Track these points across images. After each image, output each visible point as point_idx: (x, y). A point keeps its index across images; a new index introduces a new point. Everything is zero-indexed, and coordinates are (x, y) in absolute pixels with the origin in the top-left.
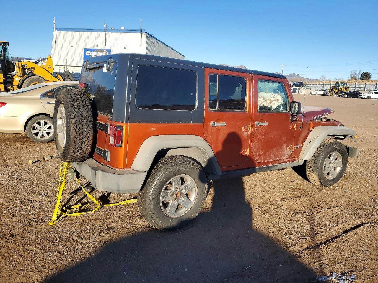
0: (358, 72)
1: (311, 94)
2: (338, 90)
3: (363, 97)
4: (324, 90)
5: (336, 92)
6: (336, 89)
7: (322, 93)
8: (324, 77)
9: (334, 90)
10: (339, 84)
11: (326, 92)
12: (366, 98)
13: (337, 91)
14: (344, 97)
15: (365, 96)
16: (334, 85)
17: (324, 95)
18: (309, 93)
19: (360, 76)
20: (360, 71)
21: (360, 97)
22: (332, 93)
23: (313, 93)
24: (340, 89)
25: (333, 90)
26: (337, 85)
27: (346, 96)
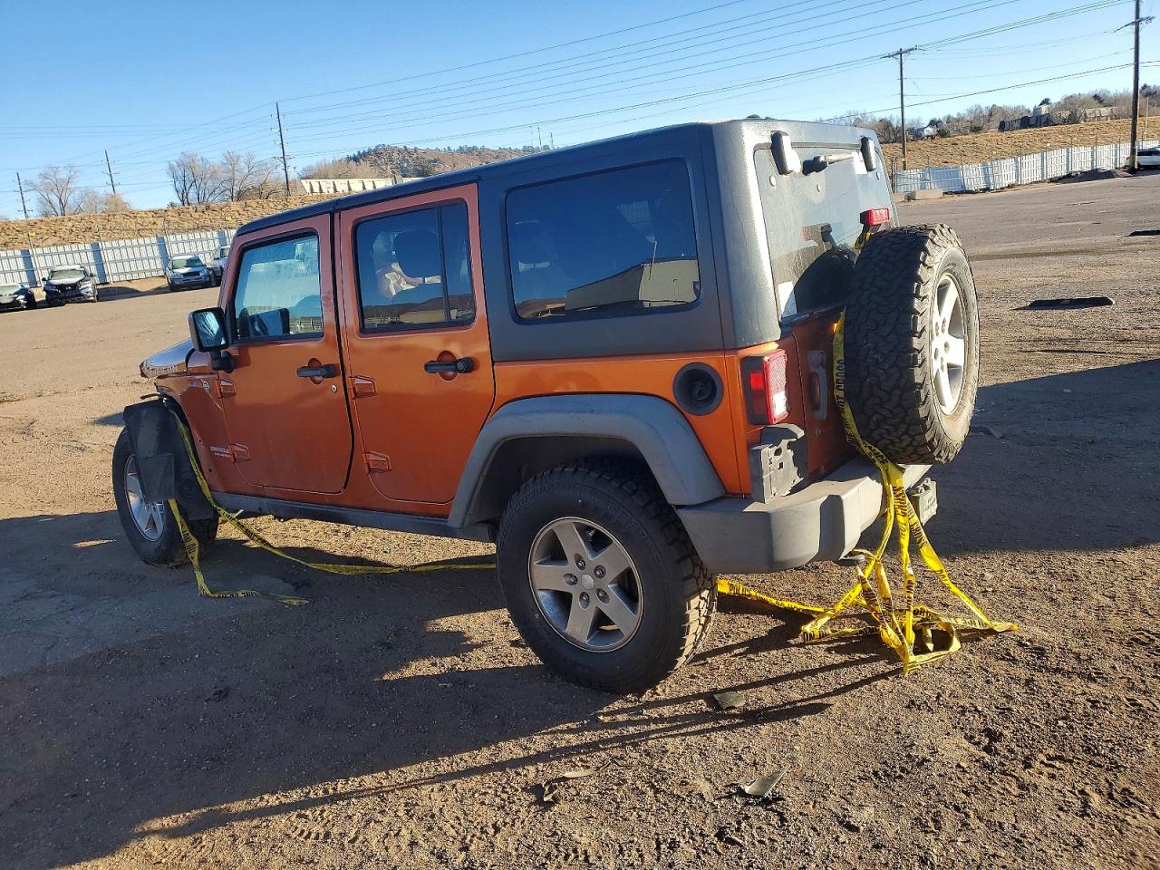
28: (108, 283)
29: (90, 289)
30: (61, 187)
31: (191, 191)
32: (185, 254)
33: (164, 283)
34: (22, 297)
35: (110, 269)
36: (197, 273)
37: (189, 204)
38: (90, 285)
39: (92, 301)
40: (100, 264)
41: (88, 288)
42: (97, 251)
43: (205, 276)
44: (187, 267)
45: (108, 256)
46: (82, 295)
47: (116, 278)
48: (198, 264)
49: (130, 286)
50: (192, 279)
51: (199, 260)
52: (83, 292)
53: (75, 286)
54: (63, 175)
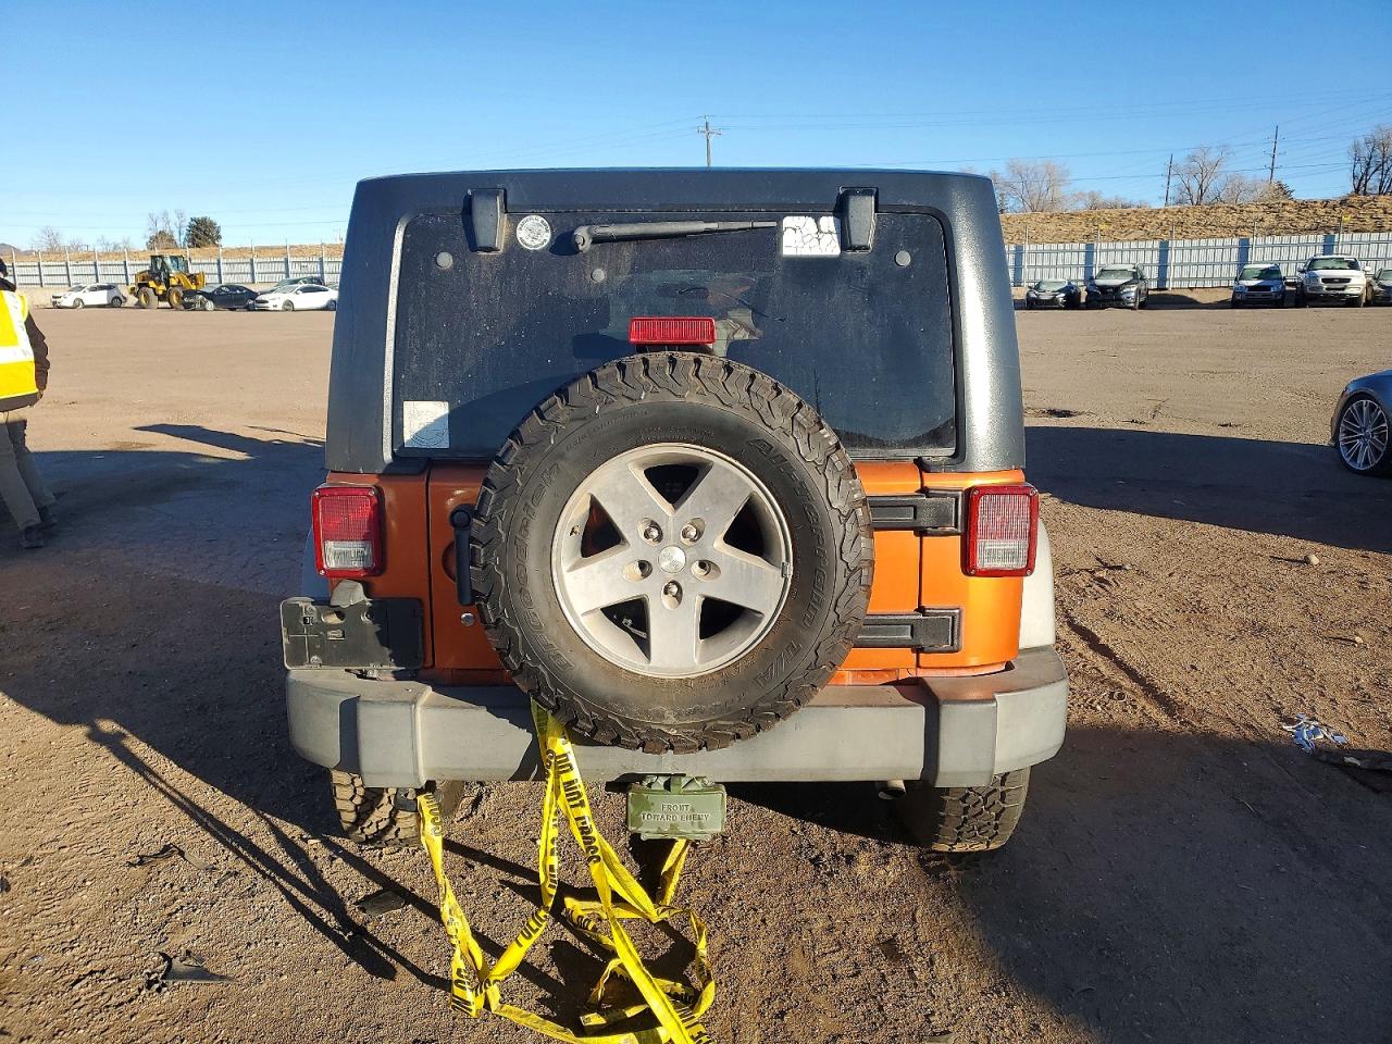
0: (173, 218)
1: (57, 306)
2: (167, 284)
3: (270, 305)
4: (109, 287)
5: (160, 293)
6: (159, 283)
7: (102, 297)
8: (53, 237)
9: (152, 284)
10: (163, 263)
11: (115, 293)
12: (280, 308)
13: (163, 287)
14: (205, 310)
15: (275, 301)
16: (145, 265)
17: (110, 305)
18: (47, 301)
19: (184, 231)
20: (180, 215)
21: (261, 305)
22: (147, 297)
23: (68, 301)
24: (173, 282)
25: (147, 285)
26: (159, 267)
27: (210, 305)
28: (1166, 289)
29: (1133, 294)
30: (1204, 173)
31: (1374, 177)
32: (1263, 262)
33: (1228, 295)
34: (1063, 295)
35: (1173, 273)
36: (1267, 288)
37: (1365, 193)
38: (1134, 289)
39: (1131, 308)
40: (1163, 267)
41: (1131, 292)
42: (1164, 251)
43: (1277, 293)
44: (1258, 278)
45: (1174, 257)
46: (1121, 300)
47: (1177, 285)
48: (1275, 276)
49: (1190, 295)
50: (1259, 294)
51: (1278, 272)
52: (1124, 297)
53: (1117, 289)
54: (1212, 157)
